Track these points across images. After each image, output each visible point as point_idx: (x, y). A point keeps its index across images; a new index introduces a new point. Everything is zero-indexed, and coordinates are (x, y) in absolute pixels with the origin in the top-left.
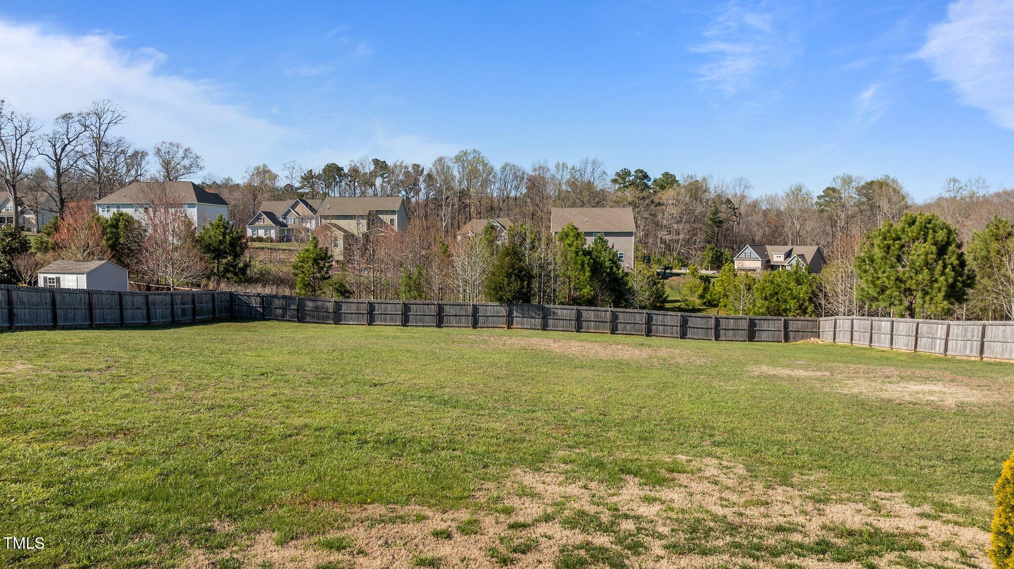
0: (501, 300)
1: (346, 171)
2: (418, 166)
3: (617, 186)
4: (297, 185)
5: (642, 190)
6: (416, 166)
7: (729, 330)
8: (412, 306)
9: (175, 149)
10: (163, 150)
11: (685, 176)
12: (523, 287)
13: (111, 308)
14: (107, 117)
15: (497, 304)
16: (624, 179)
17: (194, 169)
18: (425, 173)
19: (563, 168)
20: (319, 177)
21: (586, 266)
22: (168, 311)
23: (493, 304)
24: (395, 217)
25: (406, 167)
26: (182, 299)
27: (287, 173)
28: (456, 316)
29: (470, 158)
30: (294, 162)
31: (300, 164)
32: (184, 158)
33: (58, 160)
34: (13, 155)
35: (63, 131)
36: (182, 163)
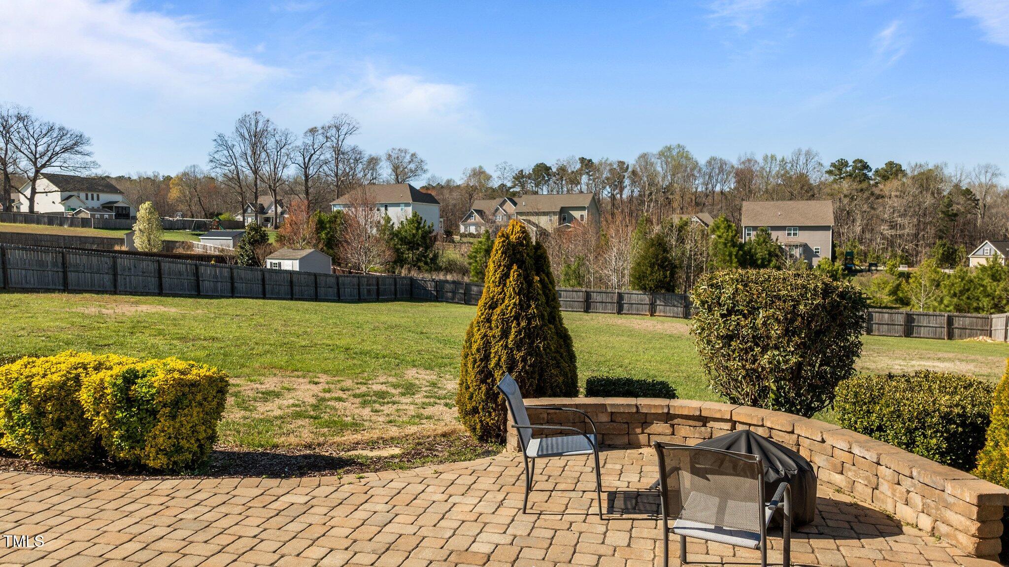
0: (644, 288)
1: (554, 170)
2: (623, 163)
3: (832, 178)
4: (509, 184)
5: (860, 182)
6: (621, 163)
7: (883, 324)
8: (562, 293)
9: (403, 154)
10: (394, 155)
11: (913, 164)
12: (666, 277)
13: (308, 285)
14: (344, 130)
15: (641, 292)
16: (840, 170)
17: (419, 172)
18: (630, 170)
19: (772, 160)
20: (529, 177)
21: (733, 257)
22: (356, 291)
23: (637, 292)
24: (585, 213)
25: (611, 165)
26: (368, 281)
27: (499, 173)
28: (602, 302)
29: (674, 153)
30: (505, 163)
31: (511, 165)
32: (410, 162)
33: (306, 168)
34: (275, 165)
35: (310, 143)
36: (409, 167)
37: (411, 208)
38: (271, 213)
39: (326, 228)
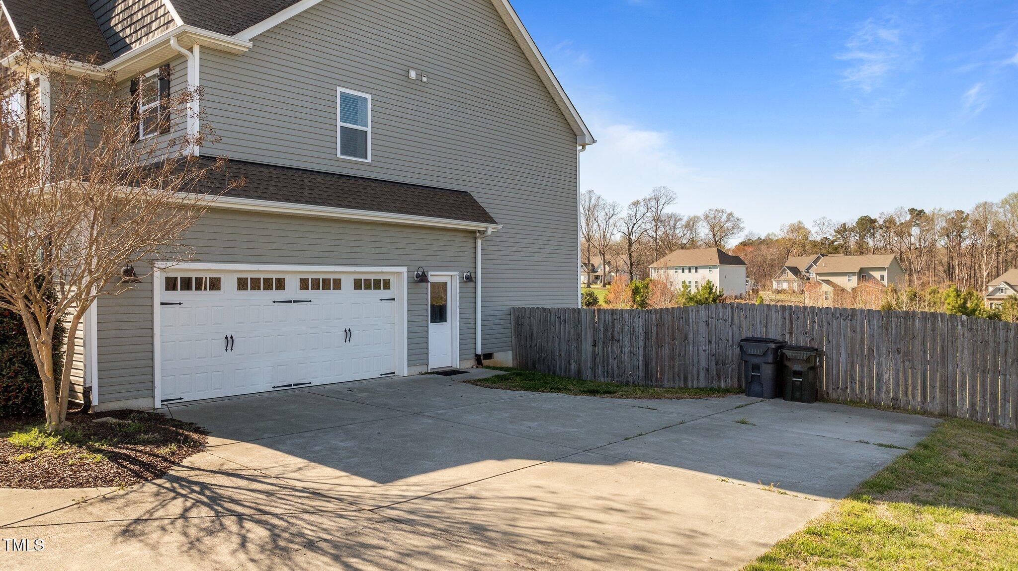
1: (880, 222)
4: (831, 238)
6: (960, 213)
9: (720, 214)
10: (712, 216)
14: (662, 202)
17: (735, 230)
18: (970, 219)
20: (853, 230)
24: (885, 273)
25: (946, 214)
27: (817, 229)
30: (824, 218)
31: (831, 220)
32: (726, 222)
33: (630, 235)
34: (604, 232)
35: (633, 214)
36: (726, 226)
37: (718, 270)
38: (600, 272)
39: (640, 293)
